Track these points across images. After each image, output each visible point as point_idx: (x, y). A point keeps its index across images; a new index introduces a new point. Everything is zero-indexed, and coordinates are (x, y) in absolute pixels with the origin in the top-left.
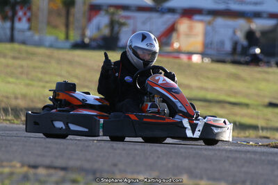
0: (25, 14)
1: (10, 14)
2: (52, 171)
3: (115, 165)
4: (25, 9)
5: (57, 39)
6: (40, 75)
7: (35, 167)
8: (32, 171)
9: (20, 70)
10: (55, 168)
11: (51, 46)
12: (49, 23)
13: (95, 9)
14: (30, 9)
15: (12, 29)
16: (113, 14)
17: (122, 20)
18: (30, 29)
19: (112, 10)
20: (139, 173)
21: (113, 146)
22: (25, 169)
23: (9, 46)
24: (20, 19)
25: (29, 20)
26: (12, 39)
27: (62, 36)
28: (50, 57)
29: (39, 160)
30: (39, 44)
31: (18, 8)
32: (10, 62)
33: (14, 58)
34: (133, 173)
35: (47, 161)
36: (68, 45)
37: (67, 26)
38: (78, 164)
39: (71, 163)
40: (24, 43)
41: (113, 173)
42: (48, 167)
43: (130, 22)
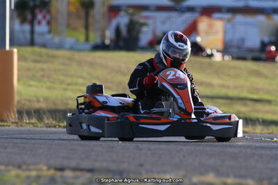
0: (44, 17)
1: (29, 17)
2: (78, 173)
3: (141, 165)
4: (44, 12)
5: (77, 41)
6: (61, 78)
7: (62, 169)
8: (59, 174)
9: (41, 73)
10: (82, 170)
11: (71, 49)
12: (68, 26)
13: (114, 10)
14: (49, 12)
15: (32, 32)
16: (132, 15)
17: (142, 21)
18: (50, 32)
19: (131, 11)
20: (165, 172)
21: (137, 146)
22: (52, 172)
23: (29, 49)
24: (39, 23)
25: (49, 23)
26: (32, 43)
27: (82, 38)
28: (70, 59)
29: (66, 163)
30: (60, 47)
31: (37, 11)
32: (32, 65)
33: (35, 61)
34: (159, 173)
35: (73, 164)
36: (88, 46)
37: (87, 27)
38: (105, 165)
39: (97, 165)
40: (44, 46)
41: (140, 173)
42: (75, 169)
43: (150, 22)
